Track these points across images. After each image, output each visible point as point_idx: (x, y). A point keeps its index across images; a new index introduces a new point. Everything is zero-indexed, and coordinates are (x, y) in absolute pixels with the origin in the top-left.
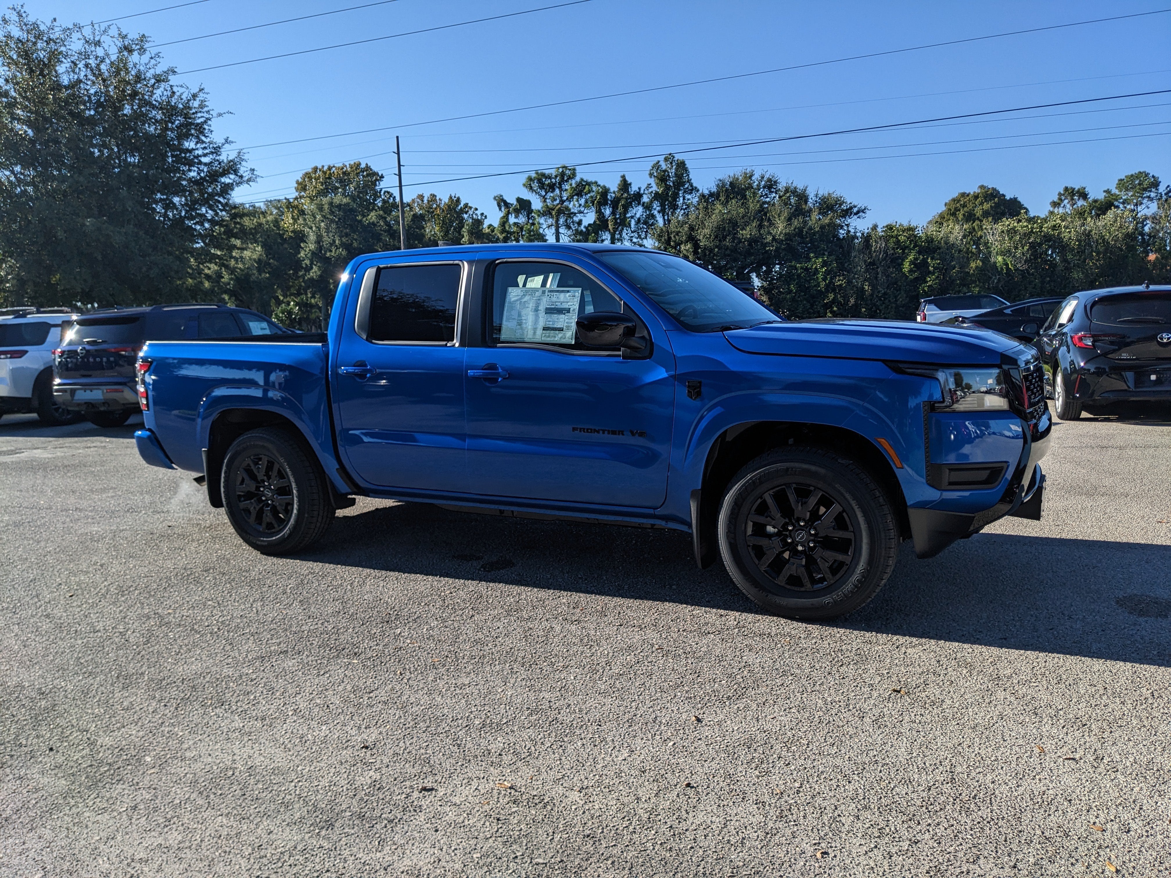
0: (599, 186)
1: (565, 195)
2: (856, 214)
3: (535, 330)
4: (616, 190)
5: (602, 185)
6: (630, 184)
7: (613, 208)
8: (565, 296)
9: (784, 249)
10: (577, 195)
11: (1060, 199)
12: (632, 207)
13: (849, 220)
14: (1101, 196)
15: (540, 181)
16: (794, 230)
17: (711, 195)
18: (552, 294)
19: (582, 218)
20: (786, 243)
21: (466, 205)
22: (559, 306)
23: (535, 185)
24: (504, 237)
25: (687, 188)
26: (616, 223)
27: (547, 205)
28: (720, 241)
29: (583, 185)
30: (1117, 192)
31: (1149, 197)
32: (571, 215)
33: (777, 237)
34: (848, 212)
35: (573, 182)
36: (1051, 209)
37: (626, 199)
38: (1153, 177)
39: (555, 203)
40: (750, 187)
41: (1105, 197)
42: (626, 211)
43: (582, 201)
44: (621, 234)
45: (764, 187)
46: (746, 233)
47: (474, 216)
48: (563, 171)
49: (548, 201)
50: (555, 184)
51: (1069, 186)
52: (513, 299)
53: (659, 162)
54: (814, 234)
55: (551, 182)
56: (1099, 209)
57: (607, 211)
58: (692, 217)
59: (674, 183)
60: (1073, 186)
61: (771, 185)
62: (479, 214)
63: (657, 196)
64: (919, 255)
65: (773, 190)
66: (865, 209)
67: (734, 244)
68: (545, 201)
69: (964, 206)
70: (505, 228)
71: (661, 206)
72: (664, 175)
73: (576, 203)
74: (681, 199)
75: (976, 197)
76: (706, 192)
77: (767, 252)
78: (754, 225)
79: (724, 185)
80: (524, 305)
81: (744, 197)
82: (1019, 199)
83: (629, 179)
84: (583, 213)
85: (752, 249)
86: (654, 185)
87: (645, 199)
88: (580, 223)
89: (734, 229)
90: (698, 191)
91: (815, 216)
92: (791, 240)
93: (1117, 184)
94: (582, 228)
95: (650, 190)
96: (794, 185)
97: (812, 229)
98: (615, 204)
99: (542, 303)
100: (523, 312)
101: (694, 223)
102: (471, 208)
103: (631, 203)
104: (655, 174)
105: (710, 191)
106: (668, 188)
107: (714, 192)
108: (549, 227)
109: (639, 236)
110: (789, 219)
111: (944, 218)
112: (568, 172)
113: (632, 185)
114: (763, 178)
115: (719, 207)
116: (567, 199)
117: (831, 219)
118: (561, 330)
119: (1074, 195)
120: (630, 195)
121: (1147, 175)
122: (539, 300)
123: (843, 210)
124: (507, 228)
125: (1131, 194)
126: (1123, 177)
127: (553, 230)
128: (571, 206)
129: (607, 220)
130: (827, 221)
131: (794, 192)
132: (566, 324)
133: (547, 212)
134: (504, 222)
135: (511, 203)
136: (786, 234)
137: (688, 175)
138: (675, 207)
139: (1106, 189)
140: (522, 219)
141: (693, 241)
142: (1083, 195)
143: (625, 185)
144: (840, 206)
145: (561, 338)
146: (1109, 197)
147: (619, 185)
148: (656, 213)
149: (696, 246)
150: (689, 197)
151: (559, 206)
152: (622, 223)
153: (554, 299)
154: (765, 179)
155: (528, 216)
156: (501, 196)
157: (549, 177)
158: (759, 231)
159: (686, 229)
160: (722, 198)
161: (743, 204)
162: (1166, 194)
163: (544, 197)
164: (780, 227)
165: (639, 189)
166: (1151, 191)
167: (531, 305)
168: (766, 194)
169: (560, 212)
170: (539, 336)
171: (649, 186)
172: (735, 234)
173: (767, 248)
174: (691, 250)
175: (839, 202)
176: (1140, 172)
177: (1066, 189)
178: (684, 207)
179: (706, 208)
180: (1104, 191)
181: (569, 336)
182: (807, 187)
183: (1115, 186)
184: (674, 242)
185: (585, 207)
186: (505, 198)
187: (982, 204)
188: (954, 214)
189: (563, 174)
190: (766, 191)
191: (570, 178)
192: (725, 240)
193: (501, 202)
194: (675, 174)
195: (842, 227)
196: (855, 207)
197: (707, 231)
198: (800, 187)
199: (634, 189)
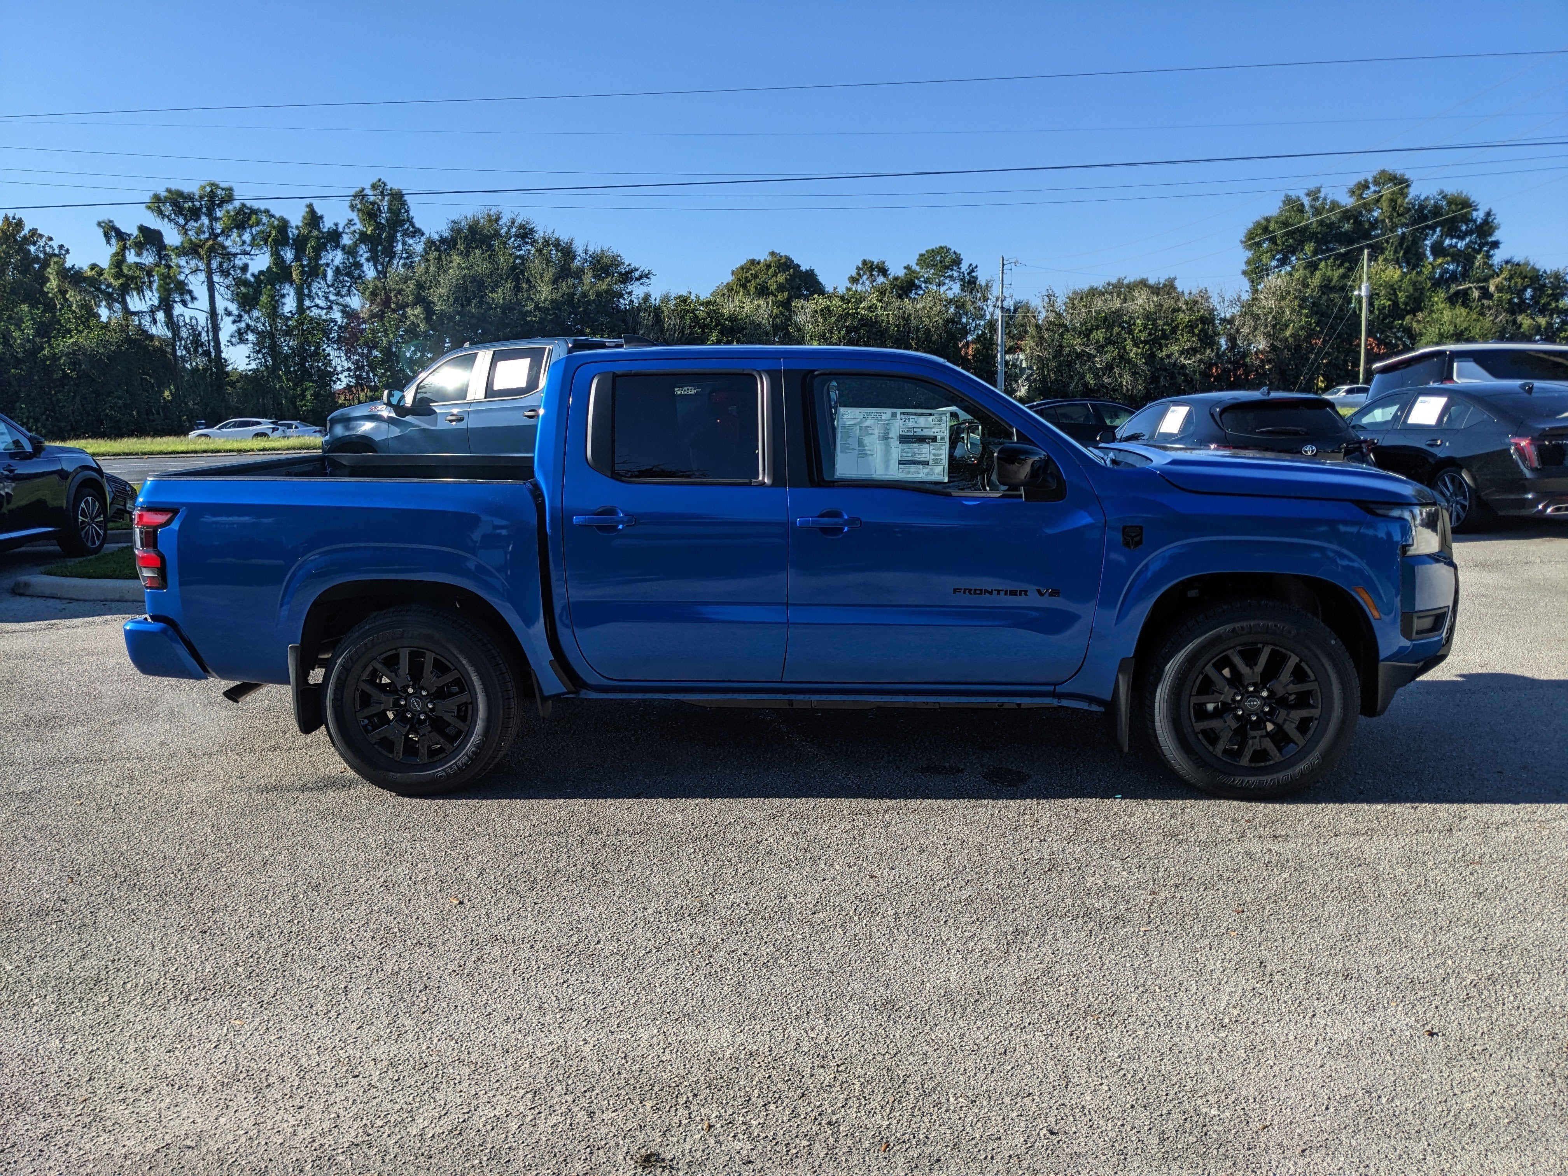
0: (272, 216)
1: (218, 227)
2: (637, 279)
3: (887, 462)
4: (300, 224)
5: (277, 216)
6: (321, 217)
7: (297, 250)
8: (927, 420)
9: (551, 321)
10: (237, 227)
11: (859, 274)
12: (327, 251)
13: (630, 287)
14: (901, 273)
15: (175, 204)
16: (562, 296)
17: (443, 240)
18: (907, 417)
19: (248, 261)
20: (554, 313)
21: (34, 232)
22: (919, 433)
23: (167, 208)
24: (122, 285)
25: (408, 229)
26: (303, 273)
27: (190, 240)
28: (462, 305)
29: (245, 213)
30: (918, 269)
31: (951, 277)
32: (229, 256)
33: (541, 305)
34: (627, 277)
35: (230, 207)
36: (849, 285)
37: (318, 238)
38: (955, 253)
39: (202, 237)
40: (497, 234)
41: (906, 274)
42: (318, 257)
43: (247, 237)
44: (309, 287)
45: (516, 236)
46: (498, 296)
47: (48, 249)
48: (212, 191)
49: (190, 233)
50: (200, 209)
51: (868, 258)
52: (848, 423)
53: (363, 189)
54: (589, 303)
55: (194, 205)
56: (901, 288)
57: (289, 255)
58: (420, 269)
59: (387, 220)
60: (872, 260)
61: (525, 233)
62: (55, 246)
63: (363, 238)
64: (722, 336)
65: (527, 240)
66: (649, 274)
67: (483, 311)
68: (186, 234)
69: (755, 276)
70: (121, 270)
71: (370, 251)
72: (372, 209)
73: (237, 239)
74: (400, 244)
75: (768, 266)
76: (436, 237)
77: (527, 323)
78: (508, 286)
79: (459, 231)
80: (866, 431)
81: (490, 247)
82: (816, 272)
83: (319, 212)
84: (249, 254)
85: (507, 318)
86: (357, 221)
87: (346, 240)
88: (244, 269)
89: (479, 289)
90: (423, 234)
91: (588, 278)
92: (559, 309)
93: (918, 260)
94: (249, 276)
95: (352, 228)
96: (557, 235)
97: (585, 297)
98: (300, 244)
99: (893, 429)
100: (866, 440)
101: (424, 279)
102: (41, 236)
103: (325, 245)
104: (359, 206)
105: (441, 236)
106: (379, 226)
107: (447, 238)
108: (195, 271)
109: (338, 294)
110: (555, 282)
111: (732, 289)
112: (219, 192)
113: (325, 219)
114: (513, 223)
115: (457, 259)
116: (223, 232)
117: (608, 285)
118: (926, 463)
119: (873, 270)
120: (323, 233)
121: (948, 250)
122: (888, 424)
123: (620, 274)
124: (125, 271)
125: (932, 271)
126: (924, 252)
127: (202, 276)
128: (228, 243)
129: (290, 267)
130: (604, 287)
131: (557, 245)
132: (932, 457)
133: (191, 250)
134: (119, 261)
135: (129, 232)
136: (552, 301)
137: (407, 211)
138: (392, 255)
139: (906, 265)
140: (148, 258)
141: (423, 303)
142: (884, 271)
143: (313, 219)
144: (616, 268)
145: (927, 474)
146: (910, 274)
147: (304, 218)
148: (363, 260)
149: (429, 311)
150: (411, 241)
151: (211, 242)
152: (314, 271)
153: (911, 424)
154: (516, 225)
155: (159, 254)
156: (110, 221)
157: (190, 198)
158: (516, 295)
159: (412, 286)
160: (461, 246)
161: (490, 256)
162: (968, 274)
163: (183, 227)
164: (544, 292)
165: (336, 225)
166: (952, 270)
167: (876, 431)
168: (519, 246)
169: (212, 250)
170: (895, 472)
171: (350, 222)
172: (482, 297)
173: (528, 319)
174: (422, 316)
175: (615, 262)
176: (941, 247)
177: (865, 263)
178: (404, 255)
179: (439, 259)
180: (905, 268)
181: (938, 472)
182: (572, 240)
183: (916, 261)
184: (397, 304)
185: (252, 245)
186: (118, 224)
187: (775, 275)
188: (744, 286)
189: (212, 195)
190: (519, 242)
191: (223, 202)
192: (469, 304)
193: (111, 231)
194: (389, 209)
195: (622, 296)
196: (637, 270)
197: (443, 291)
198: (564, 238)
199: (328, 224)
